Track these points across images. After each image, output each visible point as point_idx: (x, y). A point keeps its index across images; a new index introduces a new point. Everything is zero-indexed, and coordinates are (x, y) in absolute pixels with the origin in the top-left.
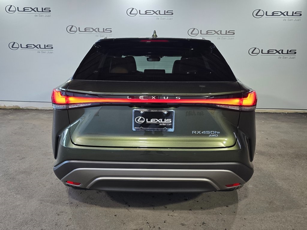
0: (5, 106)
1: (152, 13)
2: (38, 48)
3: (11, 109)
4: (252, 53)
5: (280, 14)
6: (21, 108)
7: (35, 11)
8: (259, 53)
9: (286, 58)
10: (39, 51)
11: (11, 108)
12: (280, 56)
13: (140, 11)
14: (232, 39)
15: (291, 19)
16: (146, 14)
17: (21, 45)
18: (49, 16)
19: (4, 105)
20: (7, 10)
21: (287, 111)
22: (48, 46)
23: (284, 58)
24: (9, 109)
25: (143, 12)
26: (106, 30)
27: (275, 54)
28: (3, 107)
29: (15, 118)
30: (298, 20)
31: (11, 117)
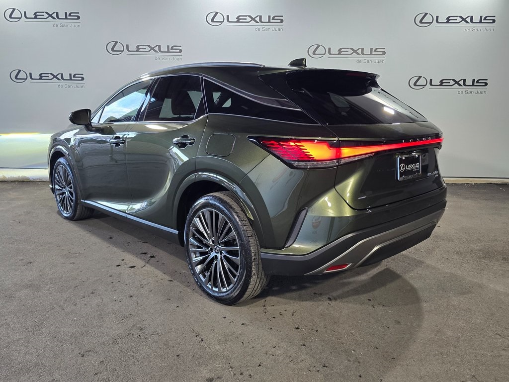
6: (31, 179)
11: (14, 180)
19: (3, 176)
28: (1, 179)
29: (19, 197)
31: (13, 194)
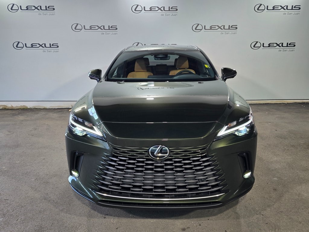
0: (12, 107)
1: (157, 9)
2: (43, 47)
3: (19, 109)
4: (254, 47)
5: (280, 8)
6: (29, 107)
7: (39, 10)
8: (260, 47)
9: (285, 51)
10: (44, 50)
11: (18, 108)
12: (280, 49)
13: (144, 7)
14: (235, 33)
15: (291, 12)
16: (150, 10)
17: (26, 44)
18: (53, 14)
22: (54, 45)
24: (17, 109)
25: (148, 8)
26: (111, 27)
27: (275, 47)
28: (10, 108)
29: (26, 119)
30: (297, 14)
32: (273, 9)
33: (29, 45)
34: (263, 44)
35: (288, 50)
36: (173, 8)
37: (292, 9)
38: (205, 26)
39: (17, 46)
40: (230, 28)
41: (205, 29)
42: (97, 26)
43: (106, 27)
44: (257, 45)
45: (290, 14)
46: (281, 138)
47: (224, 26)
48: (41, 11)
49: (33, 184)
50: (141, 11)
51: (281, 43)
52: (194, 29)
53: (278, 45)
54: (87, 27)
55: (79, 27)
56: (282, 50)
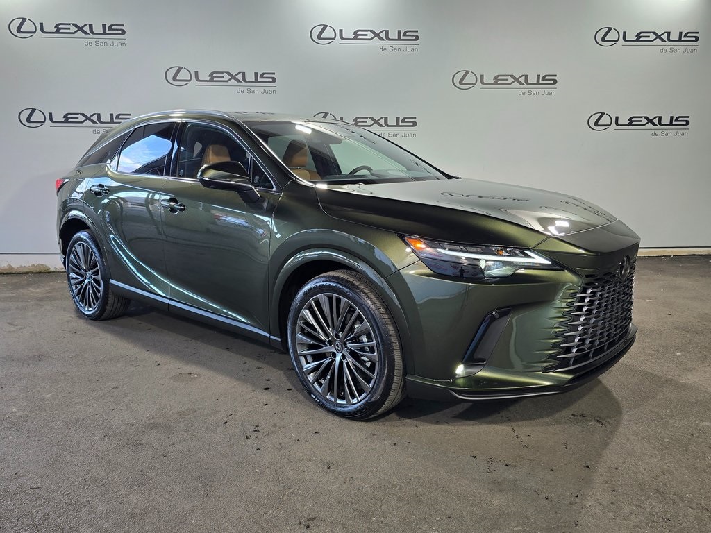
0: (11, 268)
1: (370, 35)
2: (94, 122)
3: (27, 273)
4: (596, 124)
5: (652, 37)
6: (52, 269)
7: (86, 33)
8: (610, 125)
9: (667, 134)
10: (97, 129)
11: (25, 270)
12: (656, 131)
13: (341, 31)
14: (551, 94)
15: (677, 48)
16: (355, 38)
17: (50, 114)
18: (120, 45)
19: (9, 265)
20: (14, 30)
21: (672, 252)
22: (119, 117)
23: (663, 134)
25: (348, 34)
26: (262, 77)
27: (643, 125)
28: (6, 270)
29: (48, 295)
30: (692, 51)
31: (35, 291)
32: (638, 40)
33: (58, 117)
34: (617, 118)
35: (674, 132)
36: (408, 34)
37: (680, 40)
38: (482, 76)
39: (28, 120)
40: (541, 82)
41: (482, 82)
42: (228, 73)
43: (249, 77)
44: (603, 121)
45: (676, 51)
46: (688, 332)
47: (527, 77)
48: (92, 35)
49: (100, 449)
50: (334, 39)
51: (656, 117)
52: (457, 83)
53: (650, 121)
54: (204, 75)
55: (183, 75)
56: (660, 133)
